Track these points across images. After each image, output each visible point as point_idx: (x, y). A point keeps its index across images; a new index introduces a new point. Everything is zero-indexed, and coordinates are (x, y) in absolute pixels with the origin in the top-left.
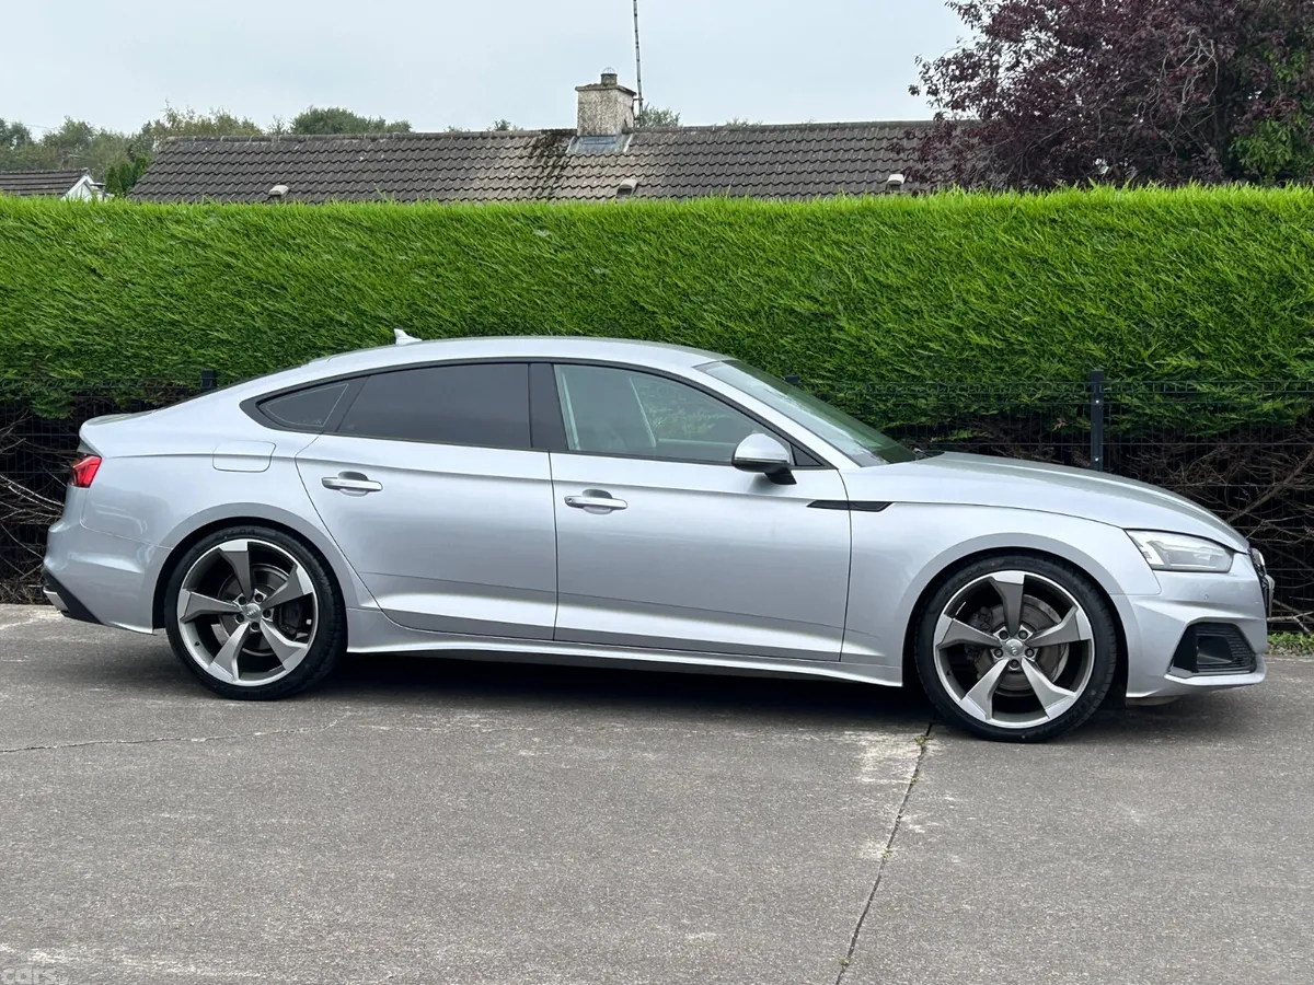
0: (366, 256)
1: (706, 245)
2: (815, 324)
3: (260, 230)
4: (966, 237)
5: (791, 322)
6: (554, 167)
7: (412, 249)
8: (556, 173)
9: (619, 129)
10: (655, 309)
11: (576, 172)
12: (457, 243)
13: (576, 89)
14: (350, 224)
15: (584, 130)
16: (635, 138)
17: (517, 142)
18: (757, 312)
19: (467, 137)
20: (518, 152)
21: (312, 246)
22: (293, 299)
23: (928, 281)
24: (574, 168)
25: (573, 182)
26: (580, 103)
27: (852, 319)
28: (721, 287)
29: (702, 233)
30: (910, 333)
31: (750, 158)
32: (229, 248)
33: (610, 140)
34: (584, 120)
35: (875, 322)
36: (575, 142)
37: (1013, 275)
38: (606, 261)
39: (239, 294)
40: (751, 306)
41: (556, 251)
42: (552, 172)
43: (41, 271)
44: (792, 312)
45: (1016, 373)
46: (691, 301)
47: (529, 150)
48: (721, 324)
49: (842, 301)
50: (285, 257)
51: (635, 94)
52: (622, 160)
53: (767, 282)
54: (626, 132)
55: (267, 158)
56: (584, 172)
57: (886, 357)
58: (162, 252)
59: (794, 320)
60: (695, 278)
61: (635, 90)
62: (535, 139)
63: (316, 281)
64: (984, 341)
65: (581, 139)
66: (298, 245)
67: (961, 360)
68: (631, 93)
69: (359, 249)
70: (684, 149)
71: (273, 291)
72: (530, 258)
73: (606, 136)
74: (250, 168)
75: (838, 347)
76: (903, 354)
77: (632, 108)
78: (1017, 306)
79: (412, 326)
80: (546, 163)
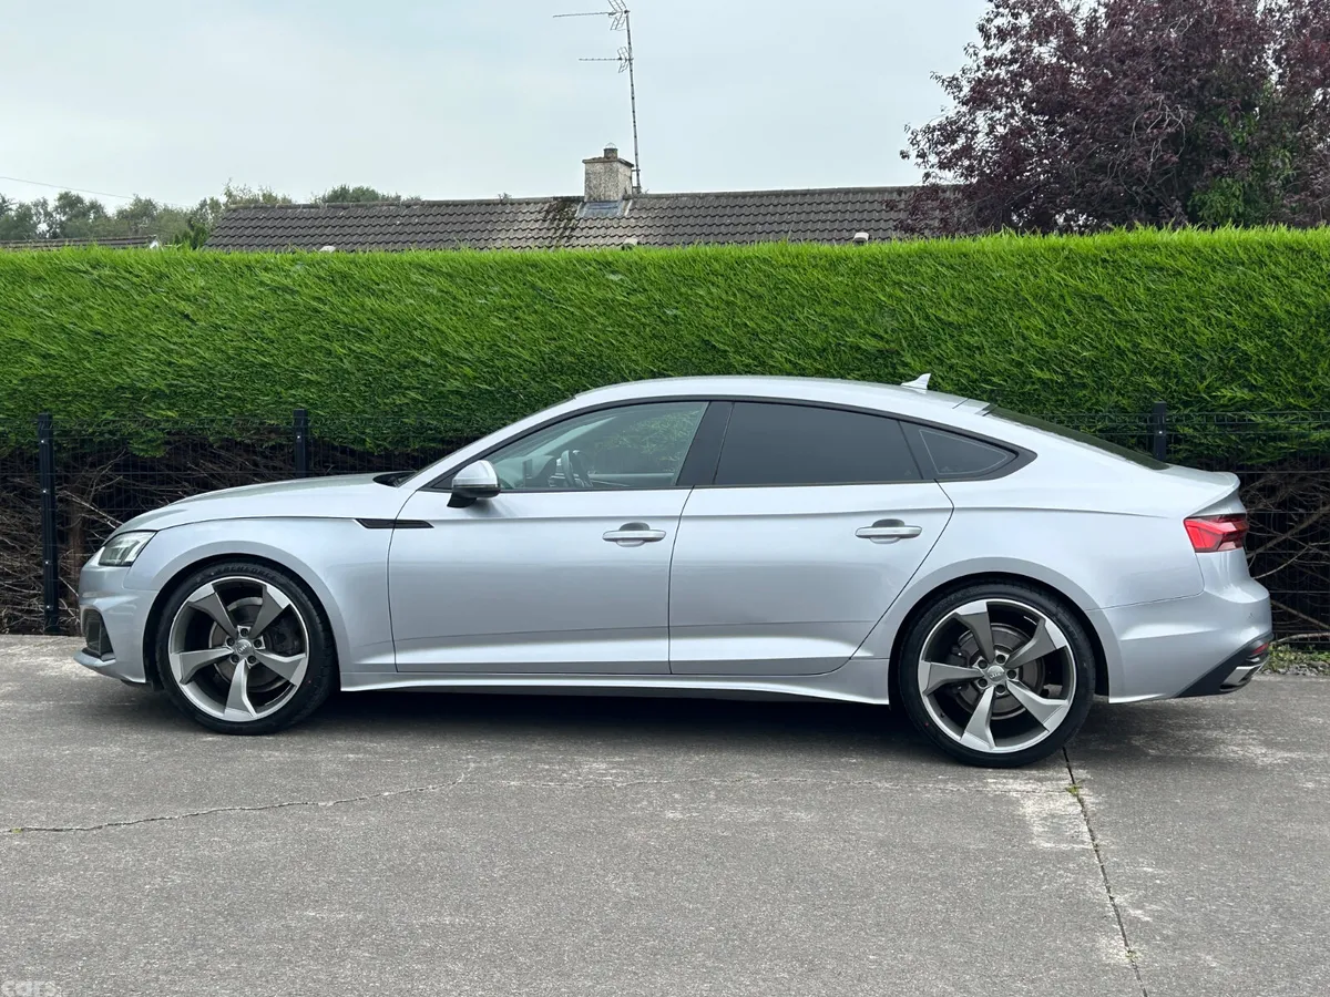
3: (345, 277)
6: (565, 228)
8: (567, 234)
9: (620, 195)
11: (584, 233)
13: (585, 162)
14: (430, 270)
15: (591, 196)
16: (634, 203)
17: (532, 208)
19: (488, 203)
20: (533, 217)
21: (395, 291)
22: (379, 342)
24: (583, 229)
25: (582, 241)
26: (587, 174)
31: (734, 220)
32: (316, 294)
33: (613, 205)
34: (590, 188)
36: (582, 207)
39: (327, 337)
42: (563, 233)
47: (543, 214)
50: (370, 302)
51: (632, 166)
52: (623, 223)
54: (626, 199)
55: (316, 223)
56: (592, 232)
61: (633, 162)
62: (548, 205)
63: (400, 324)
65: (588, 205)
66: (382, 290)
68: (629, 165)
69: (440, 293)
70: (677, 212)
73: (610, 202)
74: (302, 232)
77: (631, 178)
80: (558, 225)
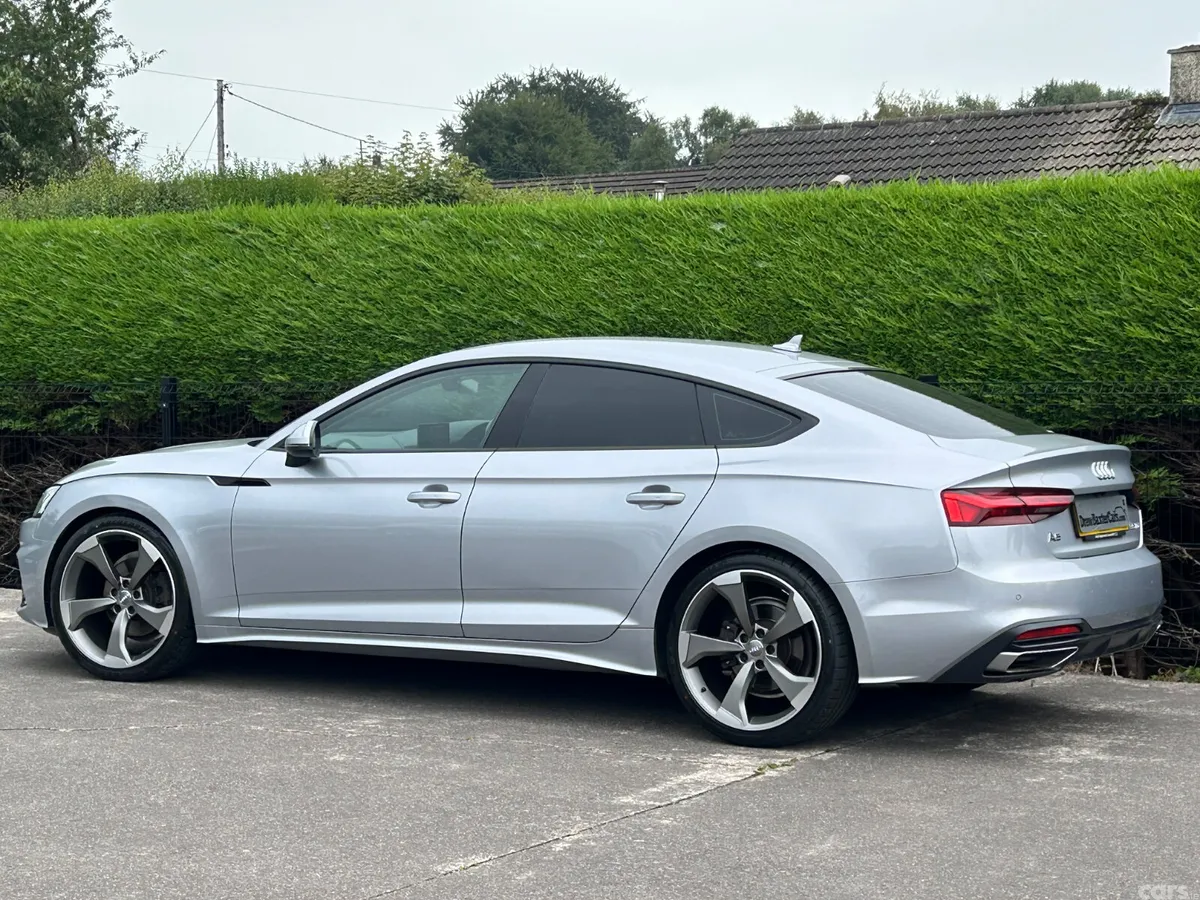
0: (549, 256)
1: (874, 234)
2: (971, 319)
3: (461, 232)
4: (1147, 218)
5: (945, 316)
7: (593, 247)
10: (810, 305)
12: (636, 240)
14: (542, 223)
18: (912, 306)
21: (503, 248)
22: (474, 301)
23: (1099, 269)
27: (1009, 312)
28: (880, 279)
29: (873, 222)
30: (1070, 328)
32: (428, 252)
35: (1034, 315)
37: (1190, 260)
38: (772, 254)
39: (428, 297)
40: (905, 300)
41: (726, 245)
43: (265, 278)
44: (947, 305)
45: (1185, 371)
46: (847, 295)
48: (874, 320)
49: (1001, 292)
50: (474, 258)
53: (926, 273)
57: (1040, 353)
58: (370, 256)
59: (949, 314)
60: (856, 270)
63: (497, 282)
64: (1146, 335)
66: (490, 246)
67: (1123, 356)
69: (544, 249)
71: (459, 294)
72: (698, 253)
75: (991, 343)
76: (1059, 351)
78: (1190, 295)
79: (578, 327)
